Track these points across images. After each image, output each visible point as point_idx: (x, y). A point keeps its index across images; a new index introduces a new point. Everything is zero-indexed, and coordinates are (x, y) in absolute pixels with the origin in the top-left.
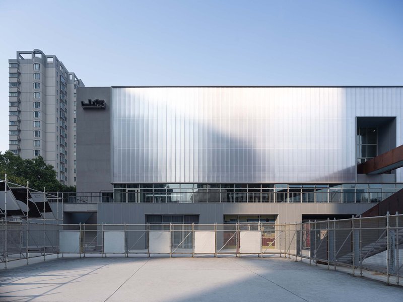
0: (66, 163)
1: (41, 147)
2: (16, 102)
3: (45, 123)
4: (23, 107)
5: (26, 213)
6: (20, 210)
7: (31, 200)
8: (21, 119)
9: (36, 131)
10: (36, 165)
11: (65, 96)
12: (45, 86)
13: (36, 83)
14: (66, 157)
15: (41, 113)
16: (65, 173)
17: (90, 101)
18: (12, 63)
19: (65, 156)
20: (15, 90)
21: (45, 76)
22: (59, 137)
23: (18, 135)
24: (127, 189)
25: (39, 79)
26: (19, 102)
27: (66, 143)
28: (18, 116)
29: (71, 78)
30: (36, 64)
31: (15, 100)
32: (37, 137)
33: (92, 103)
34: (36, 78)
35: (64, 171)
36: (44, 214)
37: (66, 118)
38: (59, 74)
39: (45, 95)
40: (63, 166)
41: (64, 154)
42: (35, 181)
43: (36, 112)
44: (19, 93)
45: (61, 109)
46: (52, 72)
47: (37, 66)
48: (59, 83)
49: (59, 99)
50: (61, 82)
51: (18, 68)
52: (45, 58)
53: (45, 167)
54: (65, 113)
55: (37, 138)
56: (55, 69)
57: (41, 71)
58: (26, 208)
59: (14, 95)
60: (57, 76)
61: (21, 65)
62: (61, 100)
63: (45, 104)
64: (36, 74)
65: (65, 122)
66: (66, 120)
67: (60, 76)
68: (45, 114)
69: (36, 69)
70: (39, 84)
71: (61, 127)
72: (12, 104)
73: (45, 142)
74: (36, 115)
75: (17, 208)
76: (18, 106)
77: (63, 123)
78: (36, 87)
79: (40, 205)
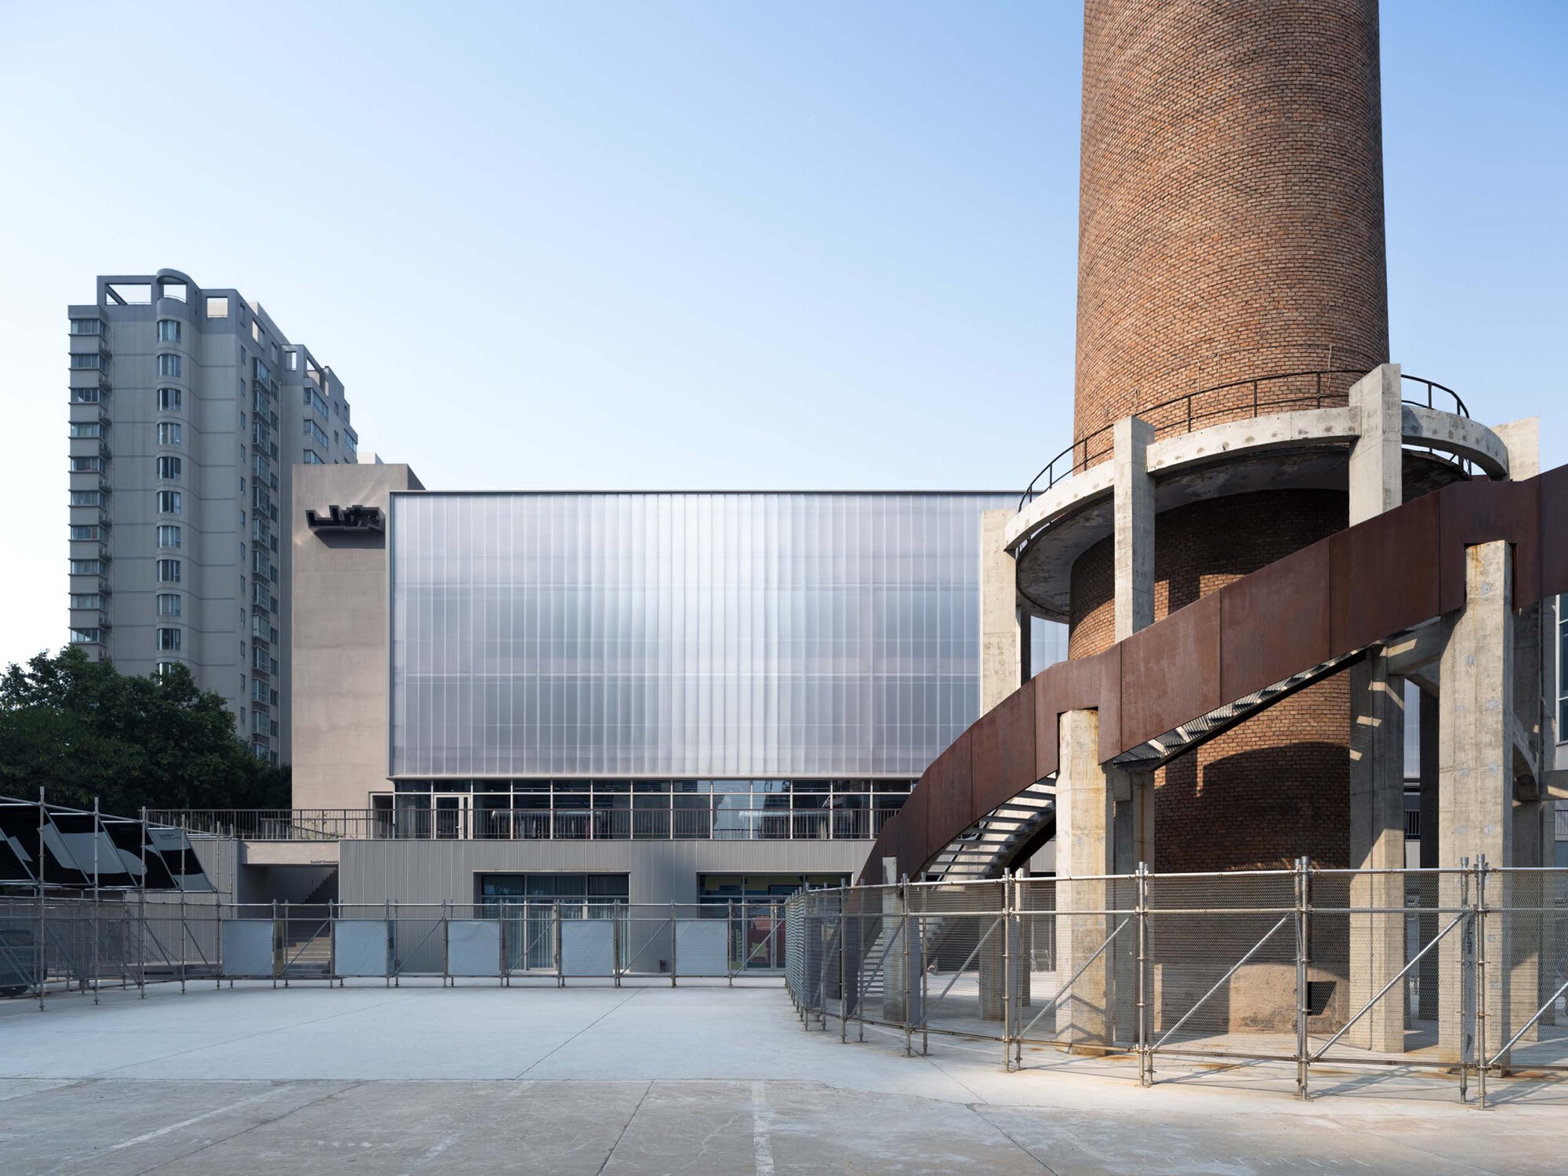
0: (275, 672)
1: (184, 618)
2: (95, 458)
3: (199, 531)
4: (118, 476)
5: (138, 878)
6: (127, 874)
7: (151, 848)
8: (112, 516)
9: (165, 562)
10: (166, 697)
11: (272, 430)
12: (199, 397)
13: (165, 391)
14: (273, 652)
15: (185, 495)
16: (272, 708)
17: (334, 510)
18: (79, 317)
19: (272, 646)
20: (92, 413)
21: (199, 365)
22: (249, 579)
23: (103, 575)
24: (435, 796)
25: (178, 374)
26: (106, 457)
27: (274, 601)
28: (103, 508)
29: (294, 366)
30: (165, 322)
31: (92, 449)
32: (168, 584)
33: (342, 518)
34: (165, 372)
35: (268, 703)
36: (182, 879)
37: (274, 510)
38: (249, 355)
39: (199, 430)
40: (263, 686)
41: (268, 639)
42: (163, 750)
43: (165, 494)
44: (105, 424)
45: (255, 479)
46: (224, 349)
47: (171, 330)
48: (249, 385)
49: (248, 443)
50: (255, 382)
51: (103, 337)
52: (199, 297)
53: (195, 700)
54: (272, 492)
55: (170, 587)
56: (233, 337)
57: (183, 347)
58: (140, 867)
59: (89, 432)
60: (243, 361)
61: (112, 325)
62: (255, 447)
63: (199, 465)
64: (165, 356)
65: (272, 523)
66: (274, 517)
67: (255, 360)
68: (199, 498)
69: (165, 339)
70: (178, 392)
71: (255, 543)
72: (80, 463)
73: (199, 598)
74: (168, 506)
75: (118, 869)
76: (103, 472)
77: (264, 528)
78: (165, 404)
79: (172, 856)
